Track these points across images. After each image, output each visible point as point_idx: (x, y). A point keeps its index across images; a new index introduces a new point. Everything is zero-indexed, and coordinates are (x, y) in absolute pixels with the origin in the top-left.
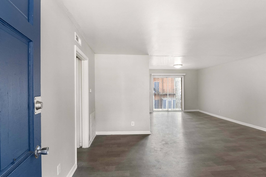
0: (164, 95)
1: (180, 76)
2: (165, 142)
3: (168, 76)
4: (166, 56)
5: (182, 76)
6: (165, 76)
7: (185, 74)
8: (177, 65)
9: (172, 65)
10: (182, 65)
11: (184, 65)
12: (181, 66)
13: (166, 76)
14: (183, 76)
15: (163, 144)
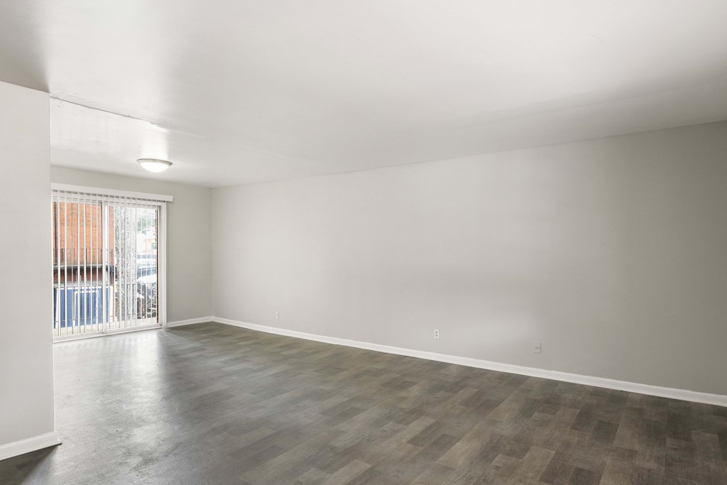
0: (62, 271)
1: (154, 203)
2: (140, 455)
3: (104, 199)
4: (129, 116)
5: (159, 204)
6: (92, 198)
7: (170, 198)
8: (154, 160)
9: (134, 160)
10: (170, 164)
11: (178, 164)
12: (166, 167)
13: (98, 198)
14: (164, 206)
15: (136, 468)
